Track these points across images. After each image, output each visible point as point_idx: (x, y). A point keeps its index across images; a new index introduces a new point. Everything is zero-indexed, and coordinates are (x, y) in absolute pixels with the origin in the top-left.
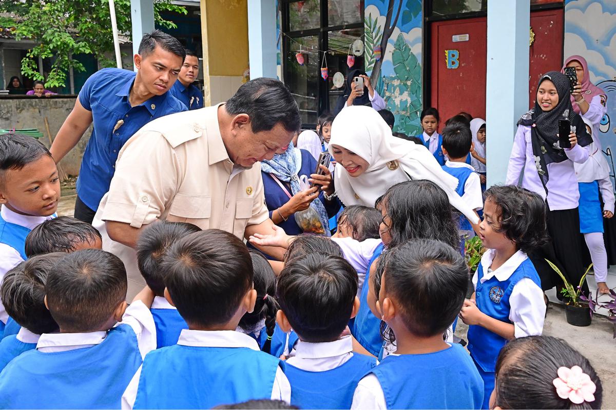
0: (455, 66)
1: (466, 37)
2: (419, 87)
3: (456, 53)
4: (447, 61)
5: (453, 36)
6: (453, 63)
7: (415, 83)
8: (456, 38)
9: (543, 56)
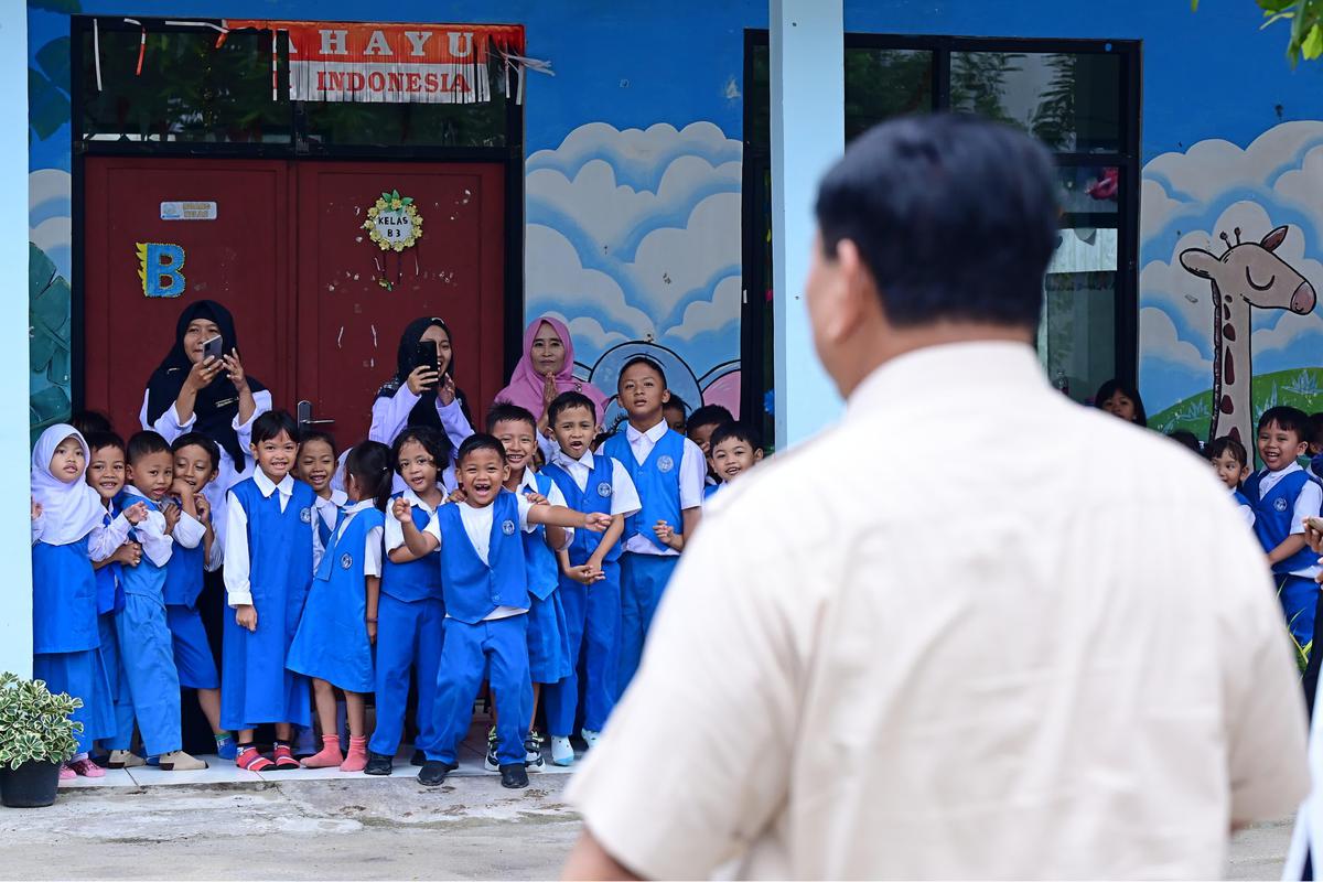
0: (175, 290)
1: (210, 211)
2: (60, 349)
3: (178, 254)
4: (143, 275)
5: (163, 204)
6: (166, 281)
7: (44, 336)
8: (173, 210)
9: (447, 275)
